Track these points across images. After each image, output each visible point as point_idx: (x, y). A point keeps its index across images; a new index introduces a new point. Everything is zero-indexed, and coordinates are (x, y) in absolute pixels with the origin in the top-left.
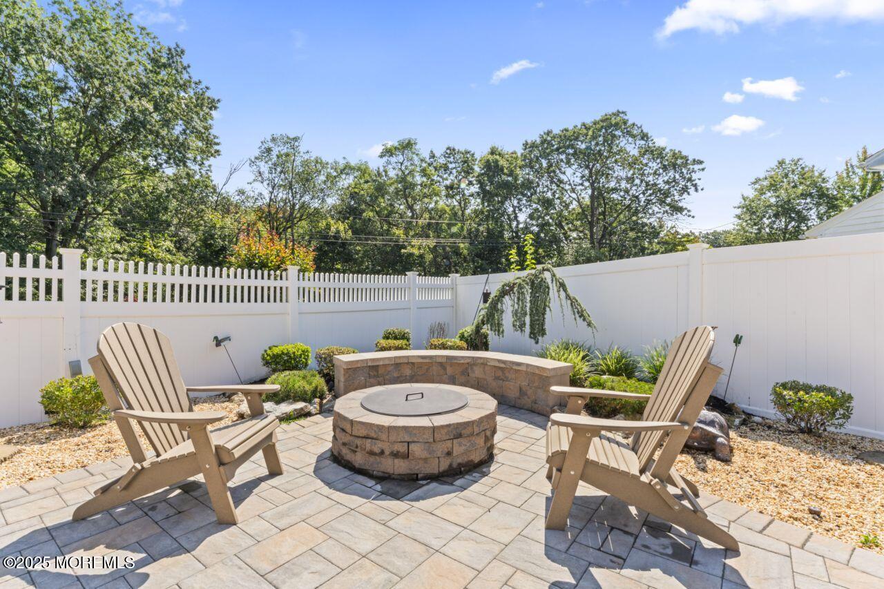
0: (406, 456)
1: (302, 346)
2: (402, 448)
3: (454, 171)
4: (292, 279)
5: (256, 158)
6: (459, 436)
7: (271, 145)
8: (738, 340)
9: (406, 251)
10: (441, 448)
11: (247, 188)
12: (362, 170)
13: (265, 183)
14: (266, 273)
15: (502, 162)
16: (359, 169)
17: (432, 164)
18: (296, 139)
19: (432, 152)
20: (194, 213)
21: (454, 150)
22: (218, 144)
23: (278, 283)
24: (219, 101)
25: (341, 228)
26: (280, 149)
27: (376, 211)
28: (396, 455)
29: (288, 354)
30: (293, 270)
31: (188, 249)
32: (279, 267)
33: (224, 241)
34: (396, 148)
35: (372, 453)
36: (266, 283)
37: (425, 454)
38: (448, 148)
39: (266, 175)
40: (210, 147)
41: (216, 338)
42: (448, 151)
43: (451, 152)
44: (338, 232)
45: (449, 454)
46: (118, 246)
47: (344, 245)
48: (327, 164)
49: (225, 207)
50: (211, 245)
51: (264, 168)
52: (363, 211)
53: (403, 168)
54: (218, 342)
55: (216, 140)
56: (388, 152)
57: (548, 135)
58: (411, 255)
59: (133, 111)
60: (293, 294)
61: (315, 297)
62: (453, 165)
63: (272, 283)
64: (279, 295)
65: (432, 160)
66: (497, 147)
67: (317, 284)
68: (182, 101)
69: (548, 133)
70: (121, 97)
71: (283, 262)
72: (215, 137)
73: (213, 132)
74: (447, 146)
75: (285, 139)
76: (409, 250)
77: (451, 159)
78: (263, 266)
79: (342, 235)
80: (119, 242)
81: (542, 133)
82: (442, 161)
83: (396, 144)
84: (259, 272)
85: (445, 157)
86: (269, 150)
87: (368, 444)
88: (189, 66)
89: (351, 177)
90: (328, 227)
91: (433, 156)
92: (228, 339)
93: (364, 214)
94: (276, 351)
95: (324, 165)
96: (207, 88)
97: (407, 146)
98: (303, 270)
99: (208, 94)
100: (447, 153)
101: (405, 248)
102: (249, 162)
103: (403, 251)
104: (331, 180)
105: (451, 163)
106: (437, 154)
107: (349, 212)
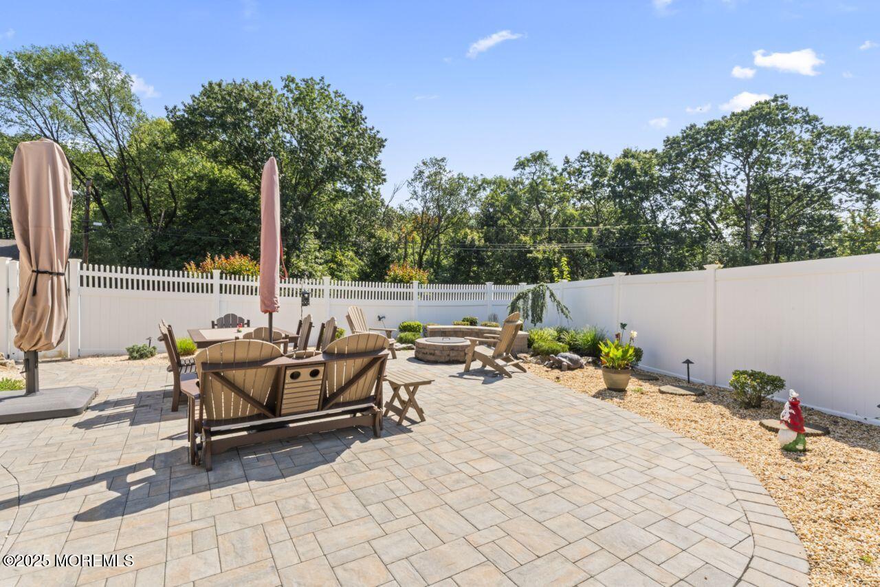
0: (434, 355)
1: (418, 323)
2: (432, 352)
3: (589, 174)
4: (415, 288)
5: (412, 180)
6: (453, 350)
7: (423, 168)
8: (623, 326)
9: (531, 255)
10: (445, 353)
11: (405, 206)
12: (499, 183)
13: (419, 200)
14: (402, 285)
15: (634, 163)
16: (494, 183)
17: (566, 169)
18: (443, 160)
19: (566, 157)
20: (368, 223)
21: (588, 154)
22: (384, 175)
23: (408, 290)
24: (386, 140)
25: (476, 238)
26: (430, 170)
27: (509, 219)
28: (431, 354)
29: (410, 326)
30: (416, 283)
31: (363, 253)
32: (408, 282)
33: (387, 250)
34: (528, 161)
35: (424, 353)
36: (402, 290)
37: (440, 354)
38: (583, 153)
39: (420, 193)
40: (379, 178)
41: (379, 317)
42: (583, 156)
43: (585, 156)
44: (473, 240)
45: (448, 355)
46: (317, 254)
47: (478, 252)
48: (468, 179)
49: (389, 220)
50: (379, 254)
51: (418, 186)
52: (499, 219)
53: (535, 178)
54: (380, 319)
55: (383, 172)
56: (521, 165)
57: (691, 129)
58: (536, 258)
59: (331, 161)
60: (415, 296)
61: (426, 298)
62: (588, 169)
63: (405, 290)
64: (408, 297)
65: (566, 165)
66: (630, 148)
67: (428, 290)
68: (361, 147)
69: (693, 126)
70: (325, 153)
71: (411, 279)
72: (383, 170)
73: (381, 166)
74: (581, 151)
75: (434, 161)
76: (535, 254)
77: (585, 164)
78: (401, 281)
79: (477, 243)
80: (319, 251)
81: (685, 129)
82: (577, 165)
83: (529, 156)
84: (399, 284)
85: (579, 161)
86: (421, 173)
87: (423, 350)
88: (366, 118)
89: (488, 190)
90: (466, 235)
91: (567, 161)
92: (384, 317)
93: (499, 222)
94: (405, 324)
95: (466, 180)
96: (378, 132)
97: (539, 158)
98: (421, 283)
99: (378, 136)
100: (581, 158)
101: (531, 252)
102: (407, 183)
103: (528, 255)
104: (473, 193)
105: (585, 167)
106: (572, 159)
107: (487, 220)
